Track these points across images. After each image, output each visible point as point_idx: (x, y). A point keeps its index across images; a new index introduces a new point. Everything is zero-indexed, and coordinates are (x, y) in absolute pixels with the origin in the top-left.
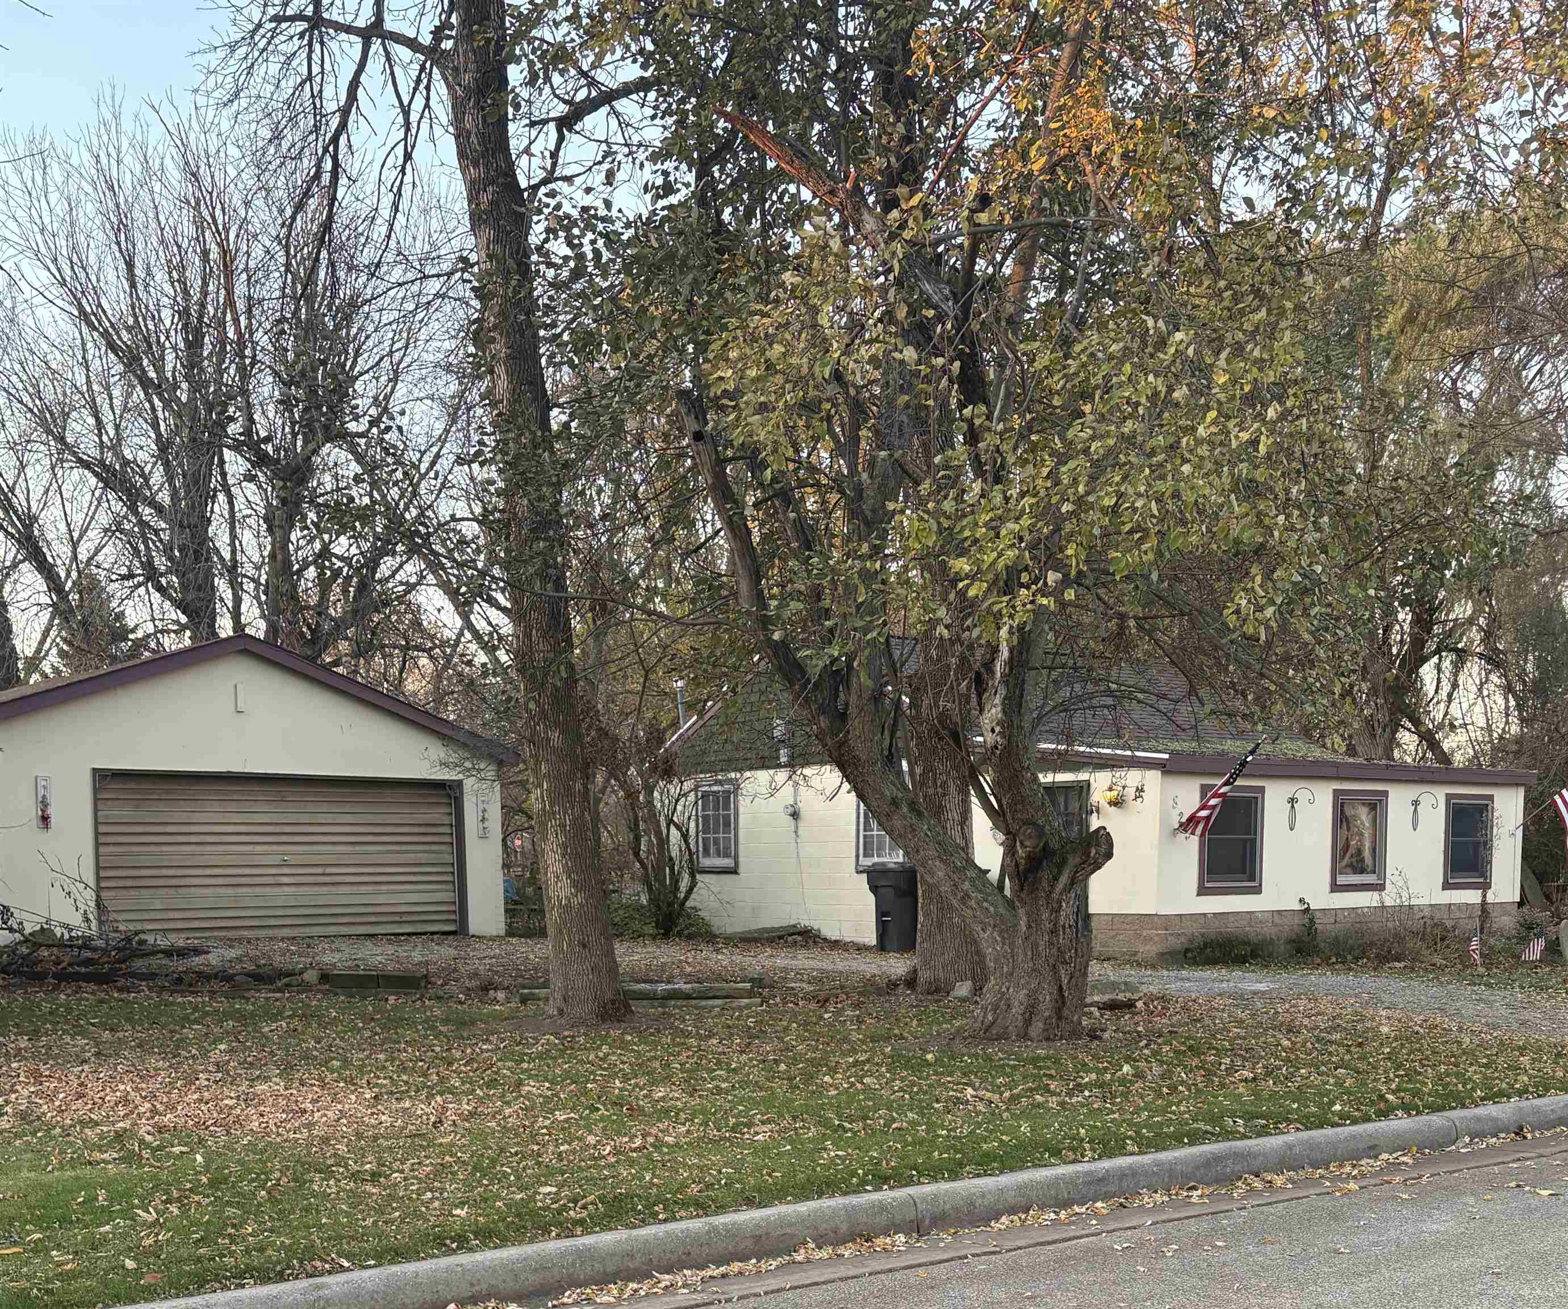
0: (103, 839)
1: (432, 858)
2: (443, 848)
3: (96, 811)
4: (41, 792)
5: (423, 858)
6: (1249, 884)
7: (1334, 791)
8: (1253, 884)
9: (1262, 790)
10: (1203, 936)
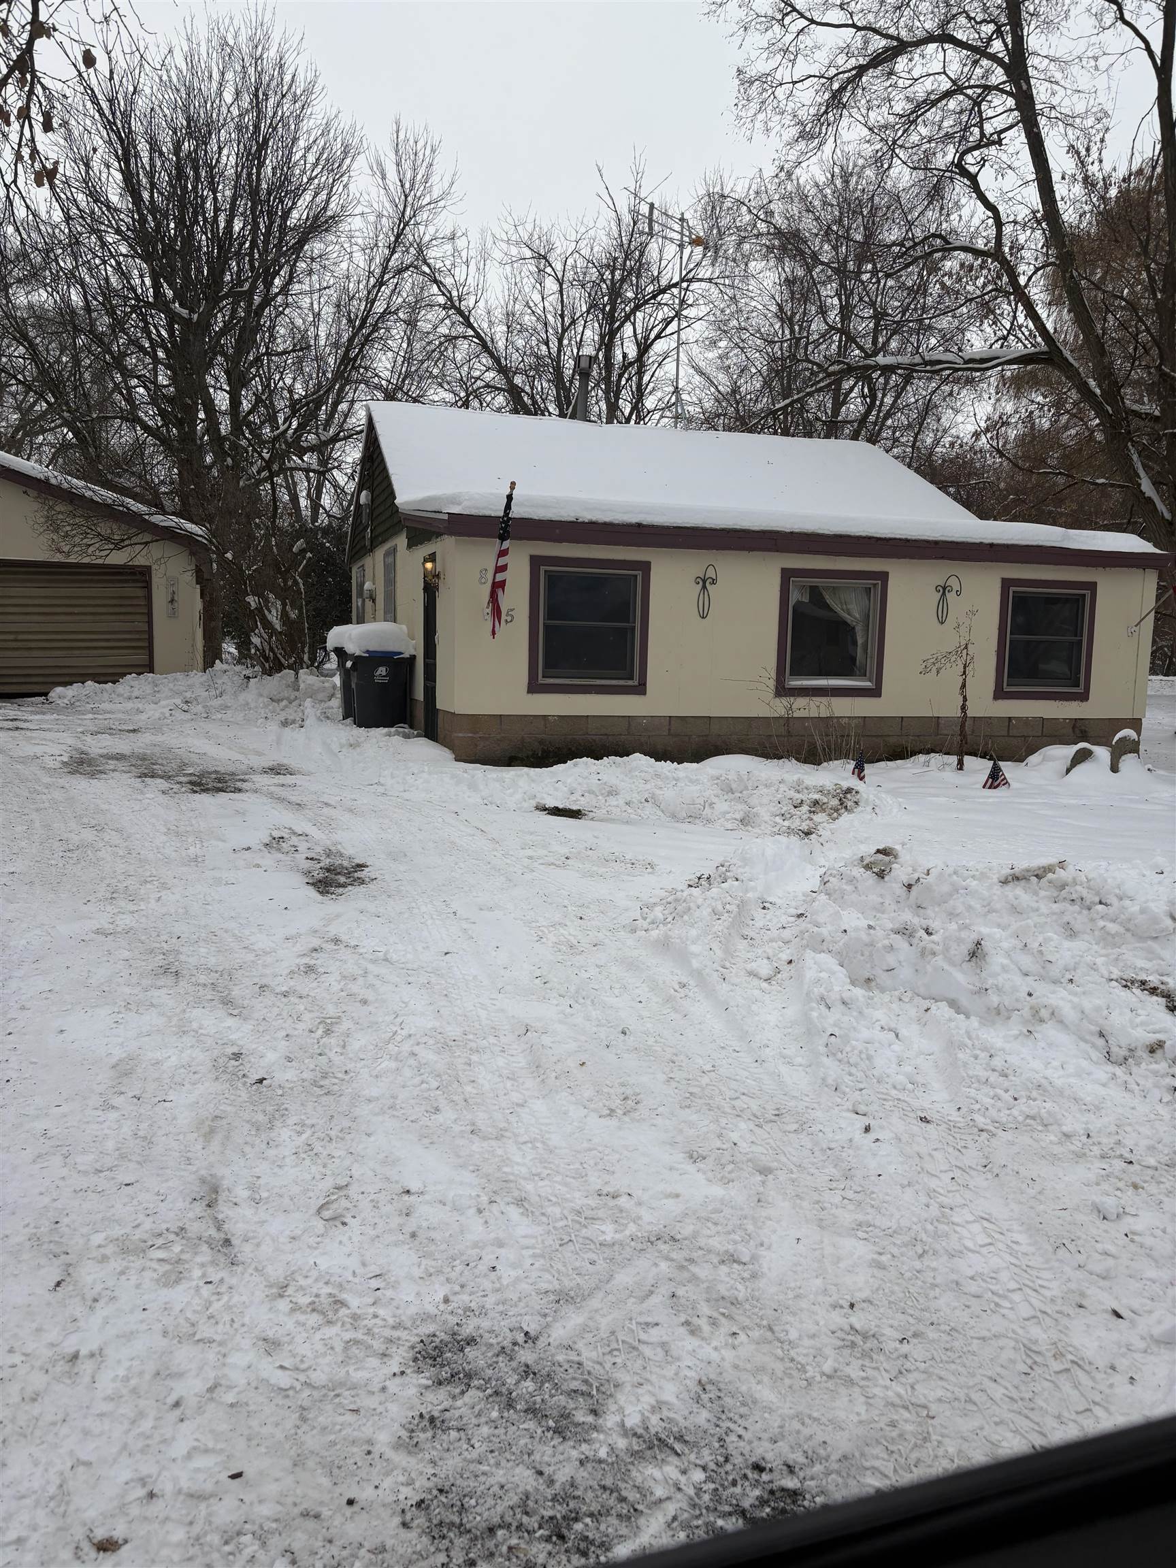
6: (622, 682)
7: (783, 570)
8: (630, 683)
9: (645, 567)
10: (541, 742)
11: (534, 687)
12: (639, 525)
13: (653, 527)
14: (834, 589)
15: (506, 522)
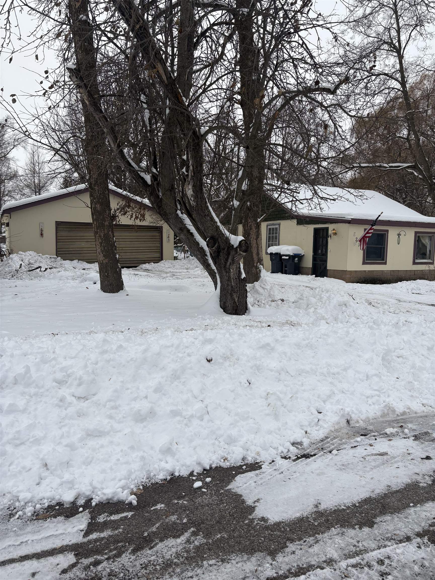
0: (58, 241)
1: (153, 245)
2: (157, 242)
3: (56, 233)
4: (41, 227)
5: (151, 245)
6: (382, 261)
7: (415, 232)
8: (384, 261)
9: (387, 231)
10: (364, 278)
11: (364, 263)
12: (389, 221)
13: (391, 221)
14: (422, 237)
15: (376, 222)
